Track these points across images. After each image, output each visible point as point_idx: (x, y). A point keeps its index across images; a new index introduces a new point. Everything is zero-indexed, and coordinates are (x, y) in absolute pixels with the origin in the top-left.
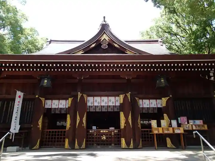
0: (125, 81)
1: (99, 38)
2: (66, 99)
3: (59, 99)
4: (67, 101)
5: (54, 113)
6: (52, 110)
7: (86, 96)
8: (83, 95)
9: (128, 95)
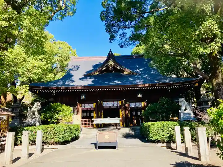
2: (92, 103)
3: (88, 104)
7: (102, 102)
9: (123, 101)
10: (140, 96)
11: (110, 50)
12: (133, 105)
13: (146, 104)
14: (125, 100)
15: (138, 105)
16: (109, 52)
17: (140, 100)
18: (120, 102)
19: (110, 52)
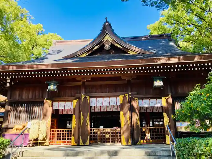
0: (126, 82)
1: (102, 40)
2: (72, 101)
3: (65, 101)
4: (72, 102)
5: (62, 114)
6: (60, 111)
7: (89, 98)
8: (87, 96)
9: (127, 95)
10: (158, 83)
11: (106, 19)
12: (146, 104)
13: (170, 100)
14: (130, 93)
15: (155, 104)
16: (105, 23)
17: (159, 93)
18: (121, 97)
19: (107, 22)
